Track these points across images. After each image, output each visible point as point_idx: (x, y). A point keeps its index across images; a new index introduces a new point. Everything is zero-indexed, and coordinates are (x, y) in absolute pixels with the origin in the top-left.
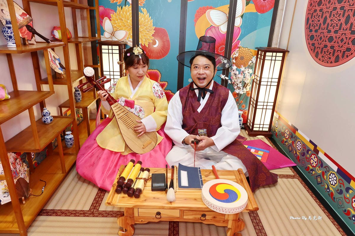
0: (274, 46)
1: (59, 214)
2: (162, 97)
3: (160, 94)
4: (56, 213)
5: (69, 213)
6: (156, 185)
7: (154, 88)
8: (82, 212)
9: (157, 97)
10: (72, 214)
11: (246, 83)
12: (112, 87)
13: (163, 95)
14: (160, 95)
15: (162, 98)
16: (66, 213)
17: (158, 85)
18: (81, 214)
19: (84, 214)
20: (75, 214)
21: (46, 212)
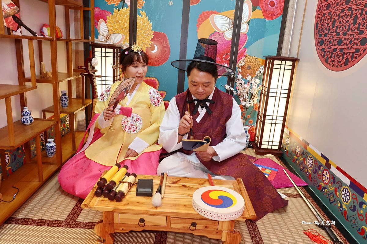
0: (283, 54)
1: (30, 223)
2: (158, 104)
3: (156, 101)
4: (27, 222)
5: (42, 222)
6: (141, 190)
7: (150, 93)
8: (56, 223)
9: (152, 104)
10: (44, 223)
11: (253, 95)
12: (104, 94)
13: (159, 103)
14: (157, 103)
15: (158, 106)
16: (38, 223)
17: (155, 91)
18: (55, 224)
19: (58, 224)
20: (48, 223)
21: (16, 221)
